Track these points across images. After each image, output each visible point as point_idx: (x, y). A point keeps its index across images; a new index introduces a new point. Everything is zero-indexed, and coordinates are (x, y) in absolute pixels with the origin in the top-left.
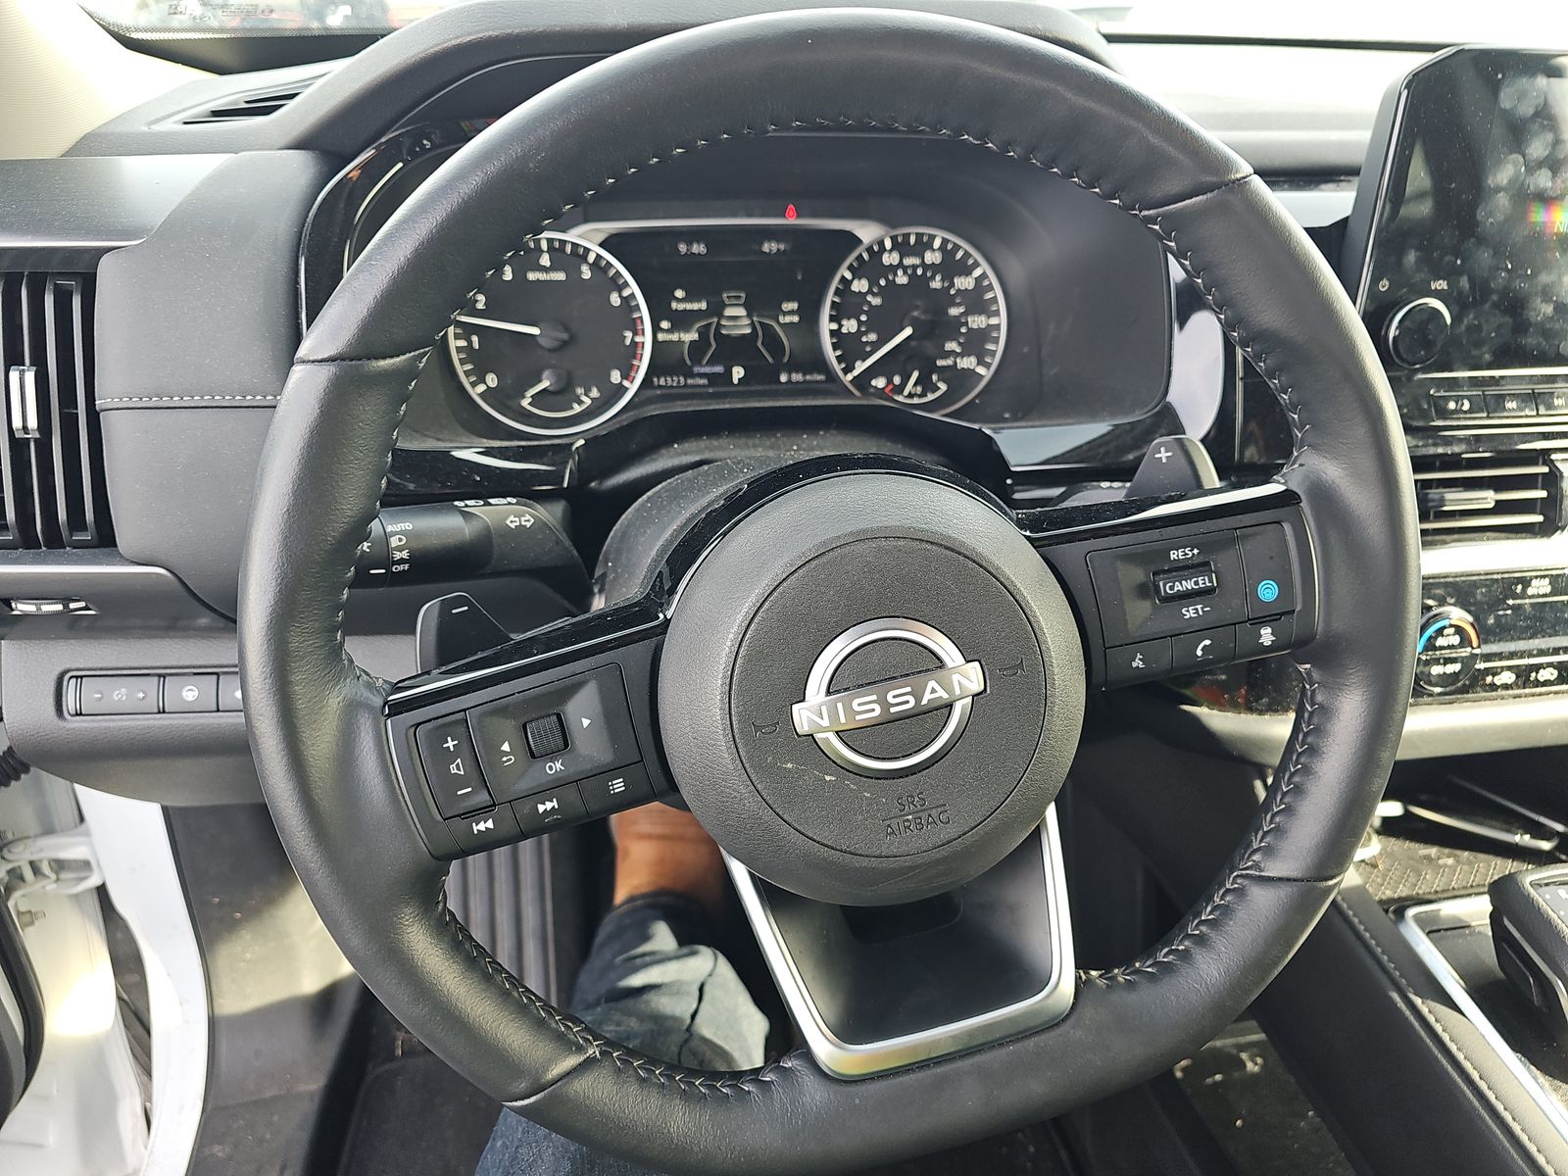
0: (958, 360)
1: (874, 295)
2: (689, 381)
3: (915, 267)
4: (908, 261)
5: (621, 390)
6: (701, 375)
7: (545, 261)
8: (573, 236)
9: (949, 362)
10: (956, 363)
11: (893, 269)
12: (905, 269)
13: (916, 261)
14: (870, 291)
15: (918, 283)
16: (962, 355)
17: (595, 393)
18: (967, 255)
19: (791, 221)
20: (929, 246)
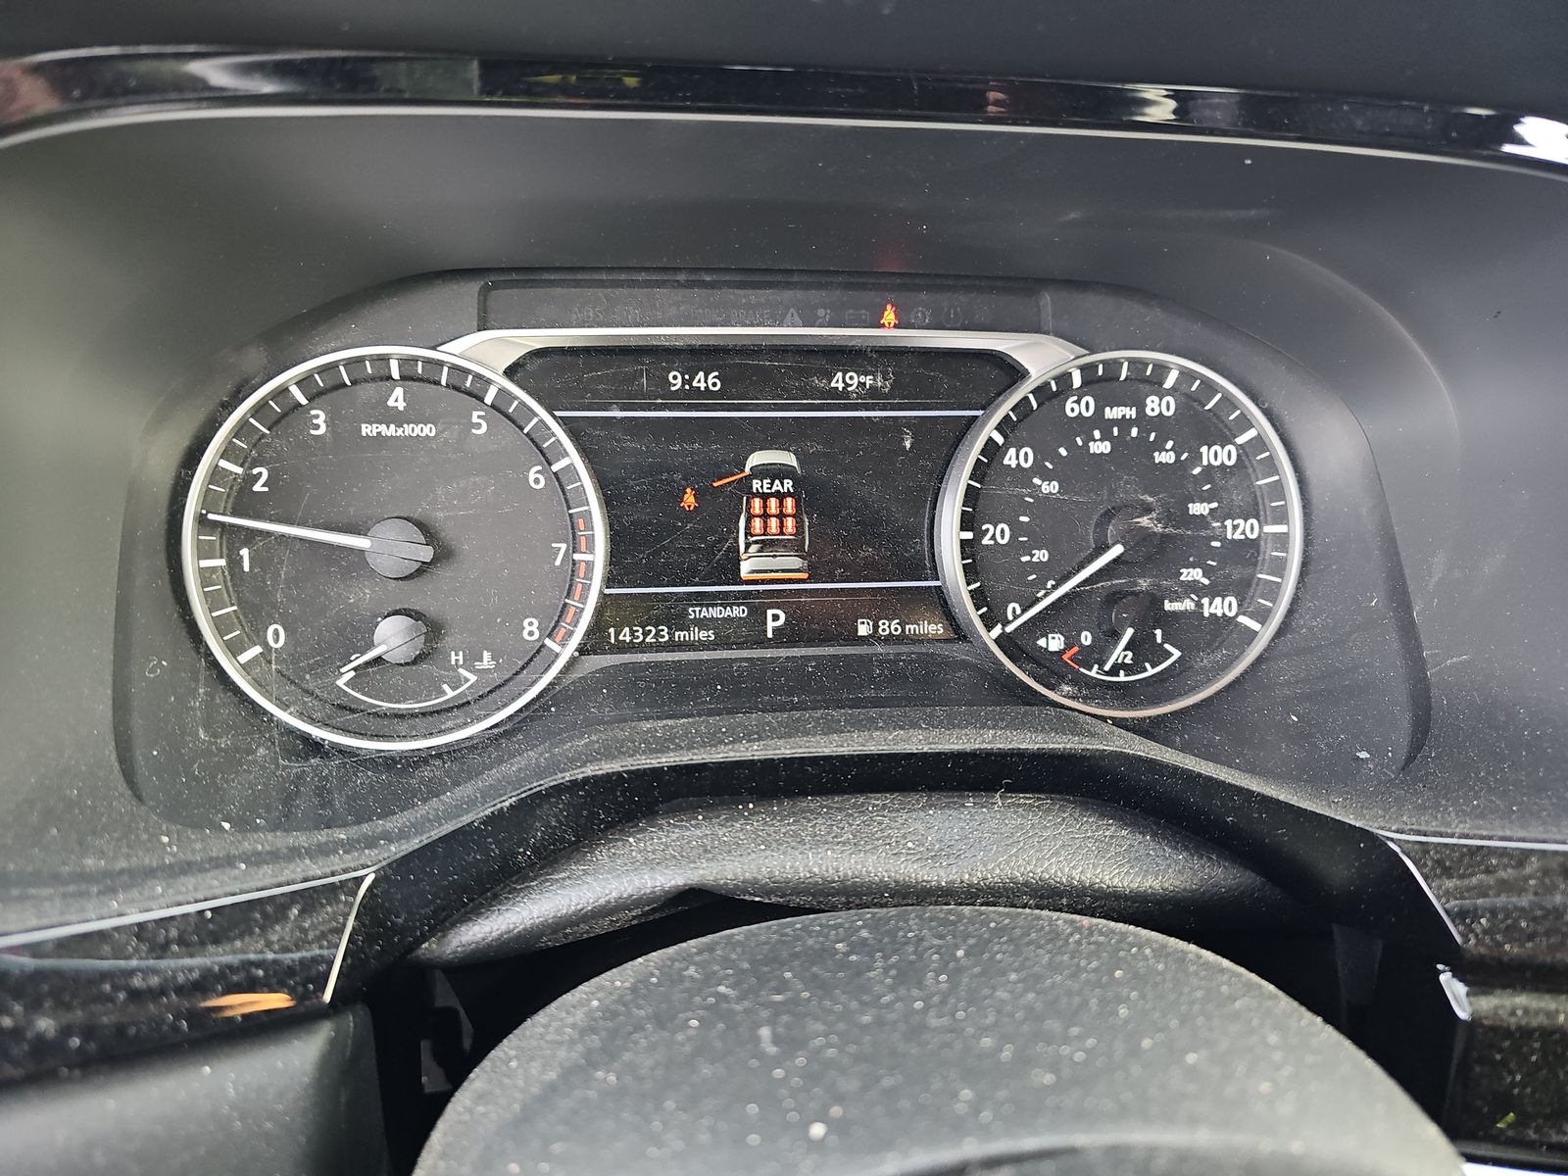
0: (1205, 601)
1: (1047, 476)
2: (680, 635)
3: (1124, 423)
4: (1112, 413)
5: (538, 655)
6: (702, 624)
7: (397, 399)
8: (455, 351)
9: (1188, 605)
10: (1199, 605)
11: (1084, 425)
12: (1106, 426)
13: (1131, 413)
14: (1038, 469)
15: (1132, 453)
16: (1213, 592)
17: (487, 661)
18: (1228, 402)
19: (889, 332)
20: (1155, 384)
